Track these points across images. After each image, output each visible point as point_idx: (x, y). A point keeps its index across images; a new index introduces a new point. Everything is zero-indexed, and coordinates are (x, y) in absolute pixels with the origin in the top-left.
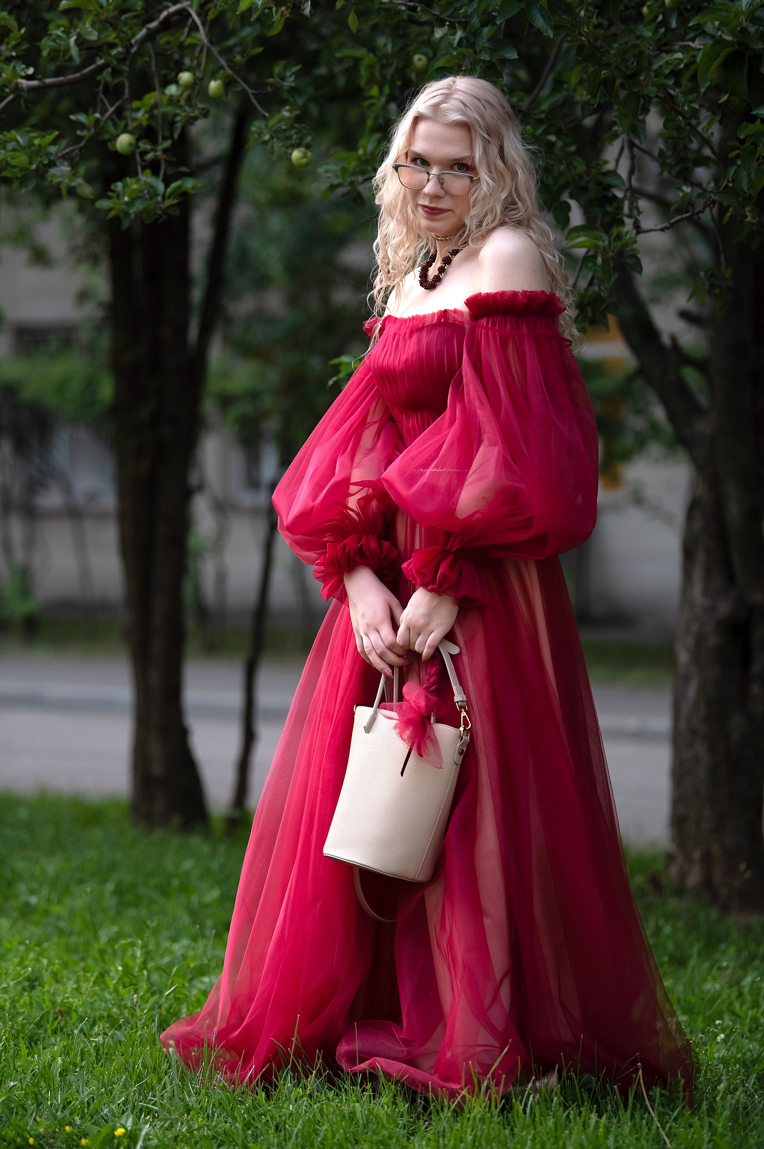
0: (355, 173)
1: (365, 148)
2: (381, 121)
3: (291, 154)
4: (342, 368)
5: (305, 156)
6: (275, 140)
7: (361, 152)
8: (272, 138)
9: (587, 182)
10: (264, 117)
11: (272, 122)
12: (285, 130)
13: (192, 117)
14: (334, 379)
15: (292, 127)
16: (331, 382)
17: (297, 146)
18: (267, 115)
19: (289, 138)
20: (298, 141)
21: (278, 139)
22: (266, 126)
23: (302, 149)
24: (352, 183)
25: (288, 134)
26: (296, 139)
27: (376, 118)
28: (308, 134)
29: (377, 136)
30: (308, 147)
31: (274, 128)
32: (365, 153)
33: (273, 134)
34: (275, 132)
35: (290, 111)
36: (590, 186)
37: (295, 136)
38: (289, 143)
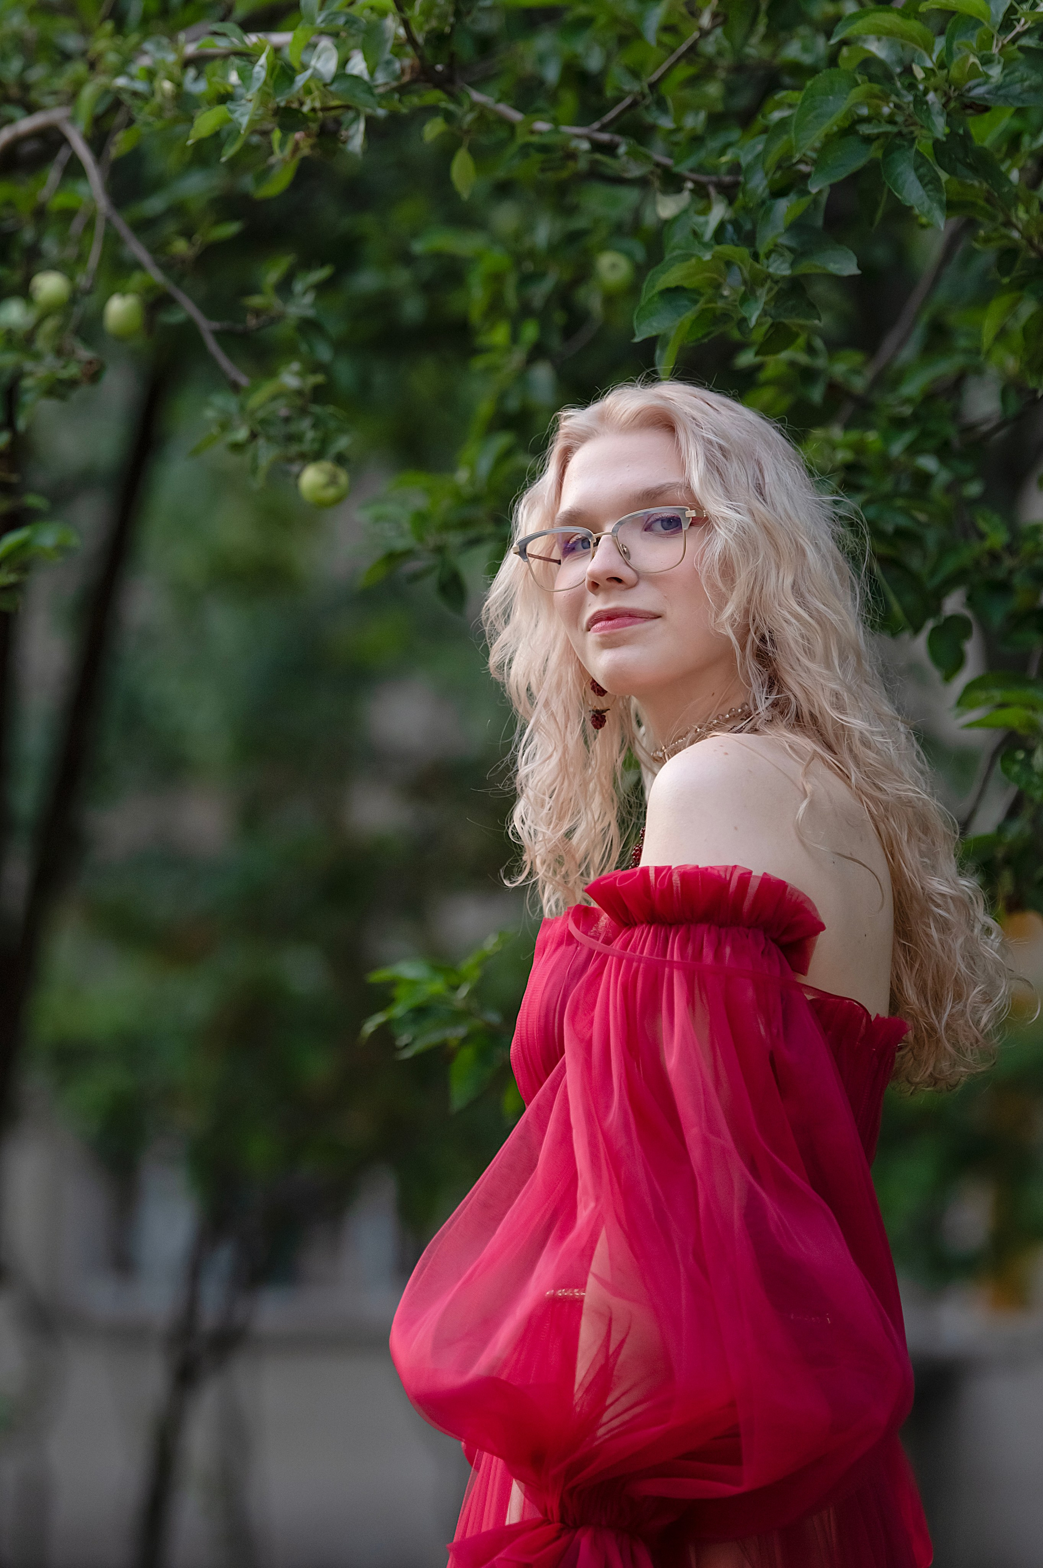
0: (446, 526)
1: (473, 467)
2: (513, 404)
3: (298, 476)
4: (400, 992)
5: (333, 481)
6: (261, 442)
7: (462, 476)
8: (254, 436)
9: (1011, 572)
10: (235, 387)
11: (256, 399)
12: (287, 420)
13: (61, 382)
14: (379, 1019)
15: (303, 412)
16: (370, 1027)
17: (317, 456)
18: (243, 380)
19: (292, 438)
20: (316, 446)
21: (269, 439)
22: (242, 408)
23: (327, 465)
24: (440, 550)
25: (294, 428)
26: (313, 440)
27: (502, 397)
28: (341, 431)
29: (503, 440)
30: (340, 460)
31: (261, 414)
32: (472, 481)
33: (259, 428)
34: (264, 422)
35: (301, 375)
36: (1018, 580)
37: (310, 435)
38: (294, 449)
